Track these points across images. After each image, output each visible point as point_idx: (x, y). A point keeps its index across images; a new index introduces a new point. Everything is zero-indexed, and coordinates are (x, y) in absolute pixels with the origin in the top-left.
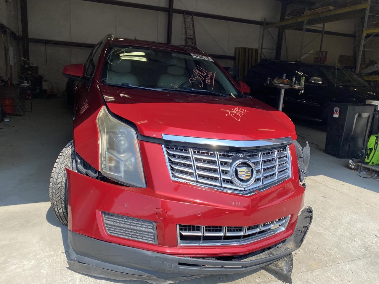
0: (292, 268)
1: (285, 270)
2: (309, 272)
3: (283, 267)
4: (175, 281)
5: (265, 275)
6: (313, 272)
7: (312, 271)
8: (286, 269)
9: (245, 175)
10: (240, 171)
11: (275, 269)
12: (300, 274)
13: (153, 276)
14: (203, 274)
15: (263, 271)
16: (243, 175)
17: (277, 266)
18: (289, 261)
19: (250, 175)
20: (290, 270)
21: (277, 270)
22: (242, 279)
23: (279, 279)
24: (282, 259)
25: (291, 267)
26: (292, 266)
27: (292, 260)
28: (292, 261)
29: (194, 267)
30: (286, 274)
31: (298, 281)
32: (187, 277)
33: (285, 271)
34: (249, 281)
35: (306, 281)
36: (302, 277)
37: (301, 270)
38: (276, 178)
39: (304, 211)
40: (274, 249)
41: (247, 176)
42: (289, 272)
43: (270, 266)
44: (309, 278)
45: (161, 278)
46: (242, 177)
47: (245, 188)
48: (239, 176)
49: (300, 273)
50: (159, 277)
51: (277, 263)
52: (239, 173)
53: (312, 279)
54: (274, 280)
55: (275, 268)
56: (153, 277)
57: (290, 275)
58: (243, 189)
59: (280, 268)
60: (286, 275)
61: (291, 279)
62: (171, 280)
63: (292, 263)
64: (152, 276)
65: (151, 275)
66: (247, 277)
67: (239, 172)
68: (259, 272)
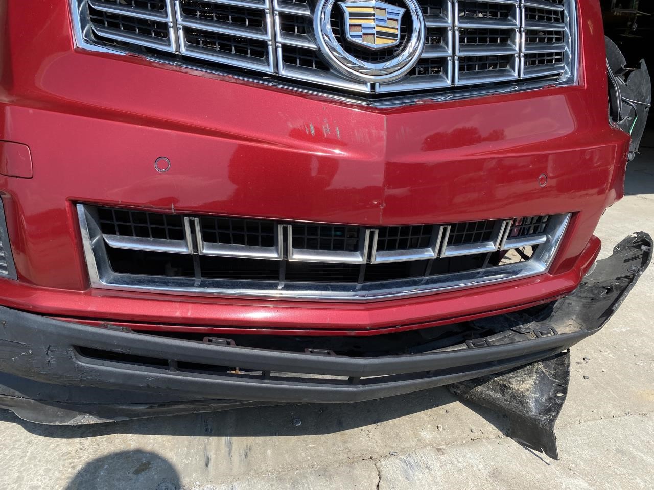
0: (563, 399)
1: (532, 404)
2: (630, 419)
3: (527, 393)
4: (110, 418)
5: (459, 419)
6: (645, 419)
7: (645, 415)
8: (537, 400)
9: (374, 31)
10: (351, 14)
11: (498, 399)
12: (593, 422)
13: (20, 394)
14: (219, 400)
15: (457, 407)
16: (365, 28)
17: (504, 388)
18: (555, 376)
19: (395, 35)
20: (554, 406)
21: (504, 404)
22: (372, 427)
23: (510, 433)
24: (528, 367)
25: (560, 394)
26: (565, 391)
27: (566, 373)
28: (564, 375)
29: (144, 368)
30: (535, 419)
31: (586, 447)
32: (151, 407)
33: (533, 409)
34: (397, 435)
35: (617, 450)
36: (604, 433)
37: (601, 410)
38: (516, 74)
39: (625, 247)
40: (505, 337)
41: (380, 34)
42: (550, 410)
43: (480, 389)
44: (632, 439)
45: (52, 405)
46: (360, 36)
47: (373, 86)
48: (349, 33)
49: (595, 419)
50: (40, 400)
51: (506, 380)
52: (348, 21)
53: (642, 441)
54: (492, 437)
55: (498, 395)
56: (19, 397)
57: (552, 421)
58: (366, 89)
59: (513, 396)
60: (534, 421)
61: (552, 438)
62: (91, 414)
63: (567, 383)
64: (17, 393)
65: (12, 390)
66: (391, 422)
67: (347, 16)
68: (441, 407)
